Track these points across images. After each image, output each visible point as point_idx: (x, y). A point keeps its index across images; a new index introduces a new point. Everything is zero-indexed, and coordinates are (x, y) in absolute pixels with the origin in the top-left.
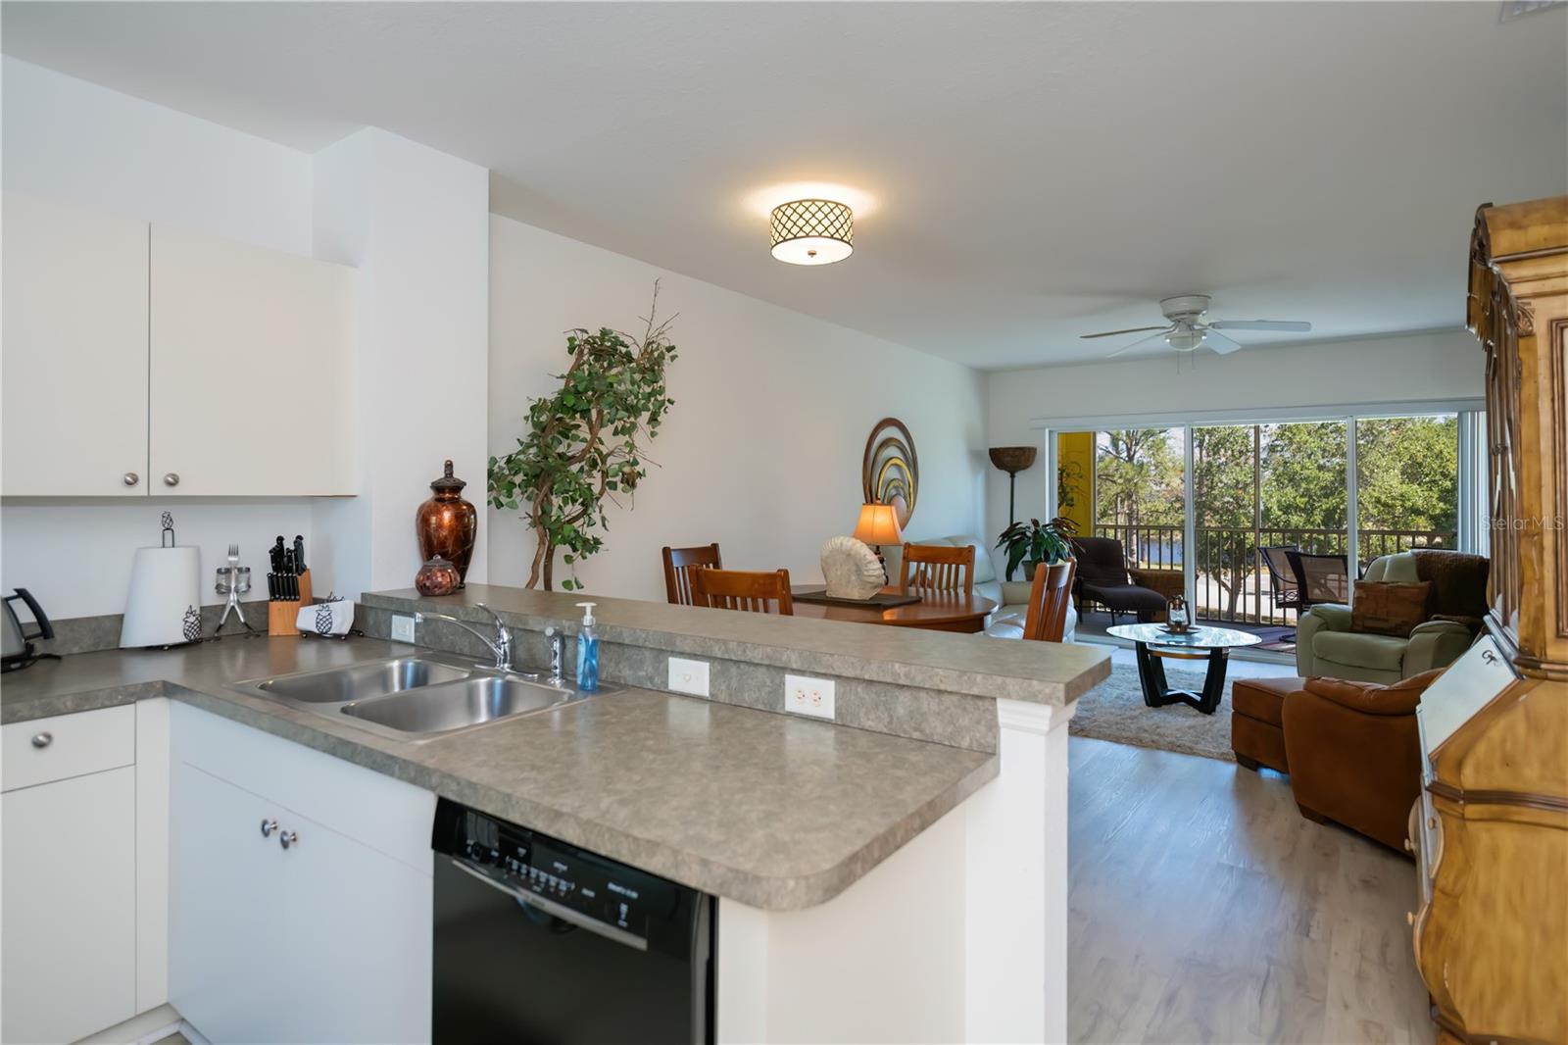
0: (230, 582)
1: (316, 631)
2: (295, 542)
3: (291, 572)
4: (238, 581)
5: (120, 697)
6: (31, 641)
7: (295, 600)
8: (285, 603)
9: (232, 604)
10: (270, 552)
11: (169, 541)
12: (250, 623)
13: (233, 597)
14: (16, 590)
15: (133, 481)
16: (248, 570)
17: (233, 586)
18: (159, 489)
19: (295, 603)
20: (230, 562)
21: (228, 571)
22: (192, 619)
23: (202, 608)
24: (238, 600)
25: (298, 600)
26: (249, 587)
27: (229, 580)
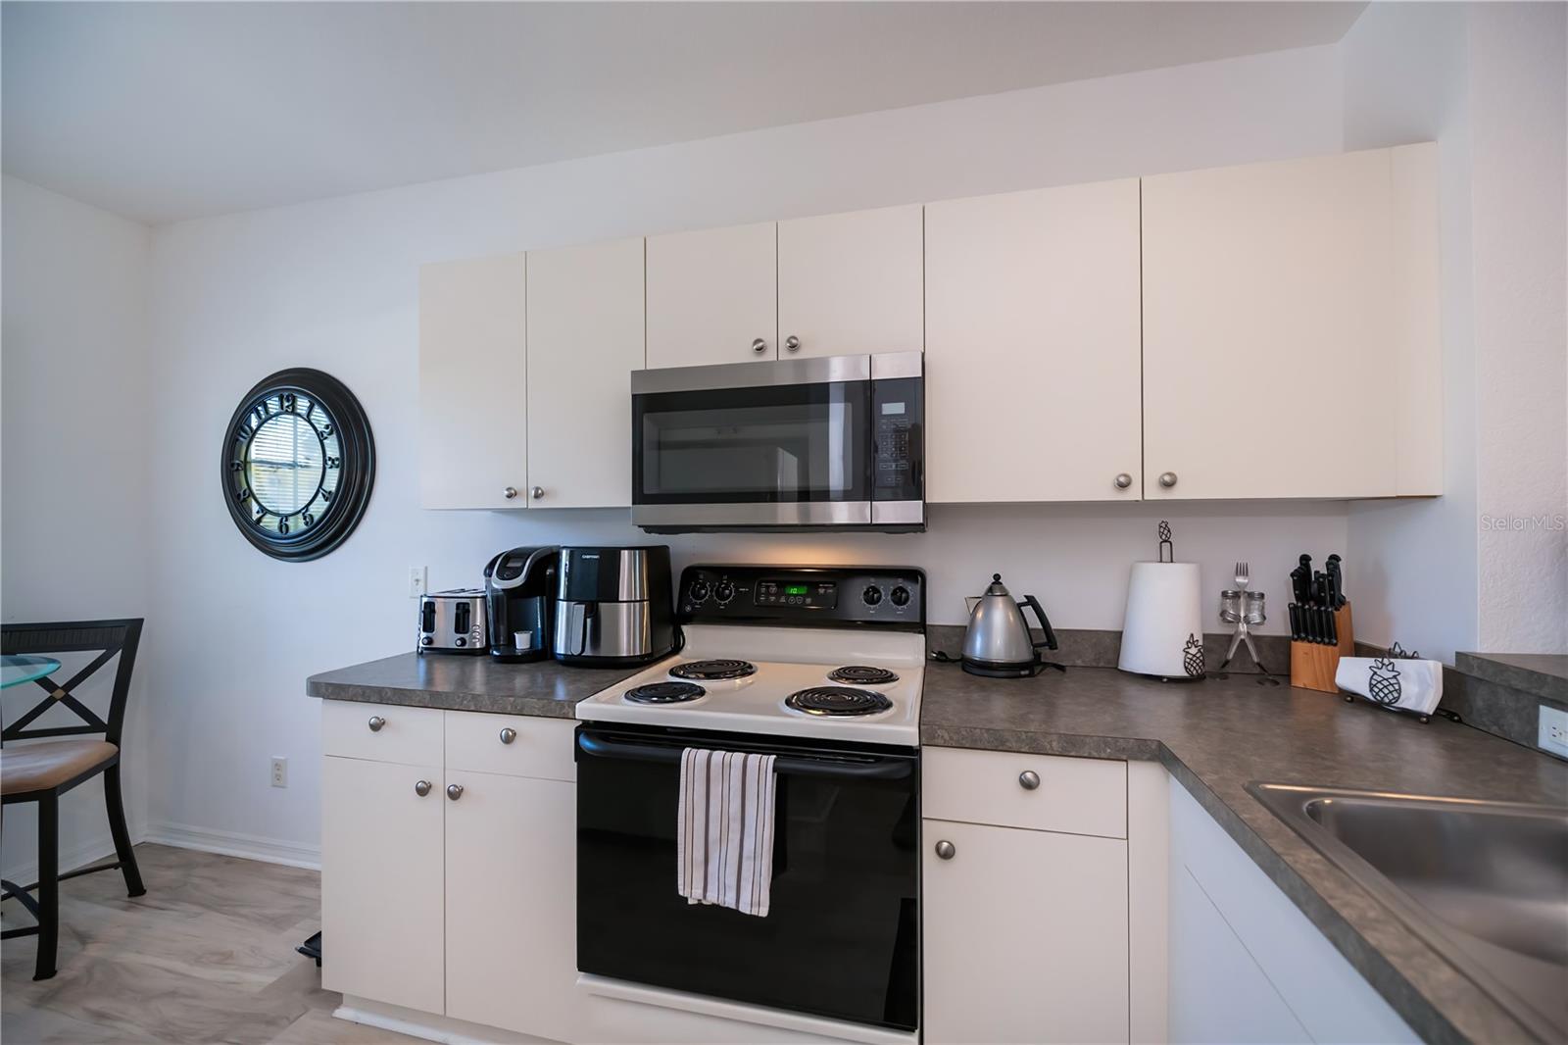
0: (1240, 610)
1: (1369, 696)
2: (1327, 564)
3: (1324, 604)
4: (1248, 610)
5: (1109, 750)
6: (1039, 649)
7: (1330, 643)
8: (1315, 645)
9: (1242, 637)
10: (1292, 575)
11: (1166, 555)
12: (1263, 663)
13: (1243, 628)
14: (1026, 597)
15: (1123, 486)
16: (1262, 596)
17: (1242, 615)
18: (1154, 493)
19: (1330, 648)
20: (1238, 585)
21: (1236, 595)
22: (1193, 651)
23: (1205, 636)
24: (1248, 633)
25: (1335, 645)
26: (1265, 618)
27: (1237, 608)
